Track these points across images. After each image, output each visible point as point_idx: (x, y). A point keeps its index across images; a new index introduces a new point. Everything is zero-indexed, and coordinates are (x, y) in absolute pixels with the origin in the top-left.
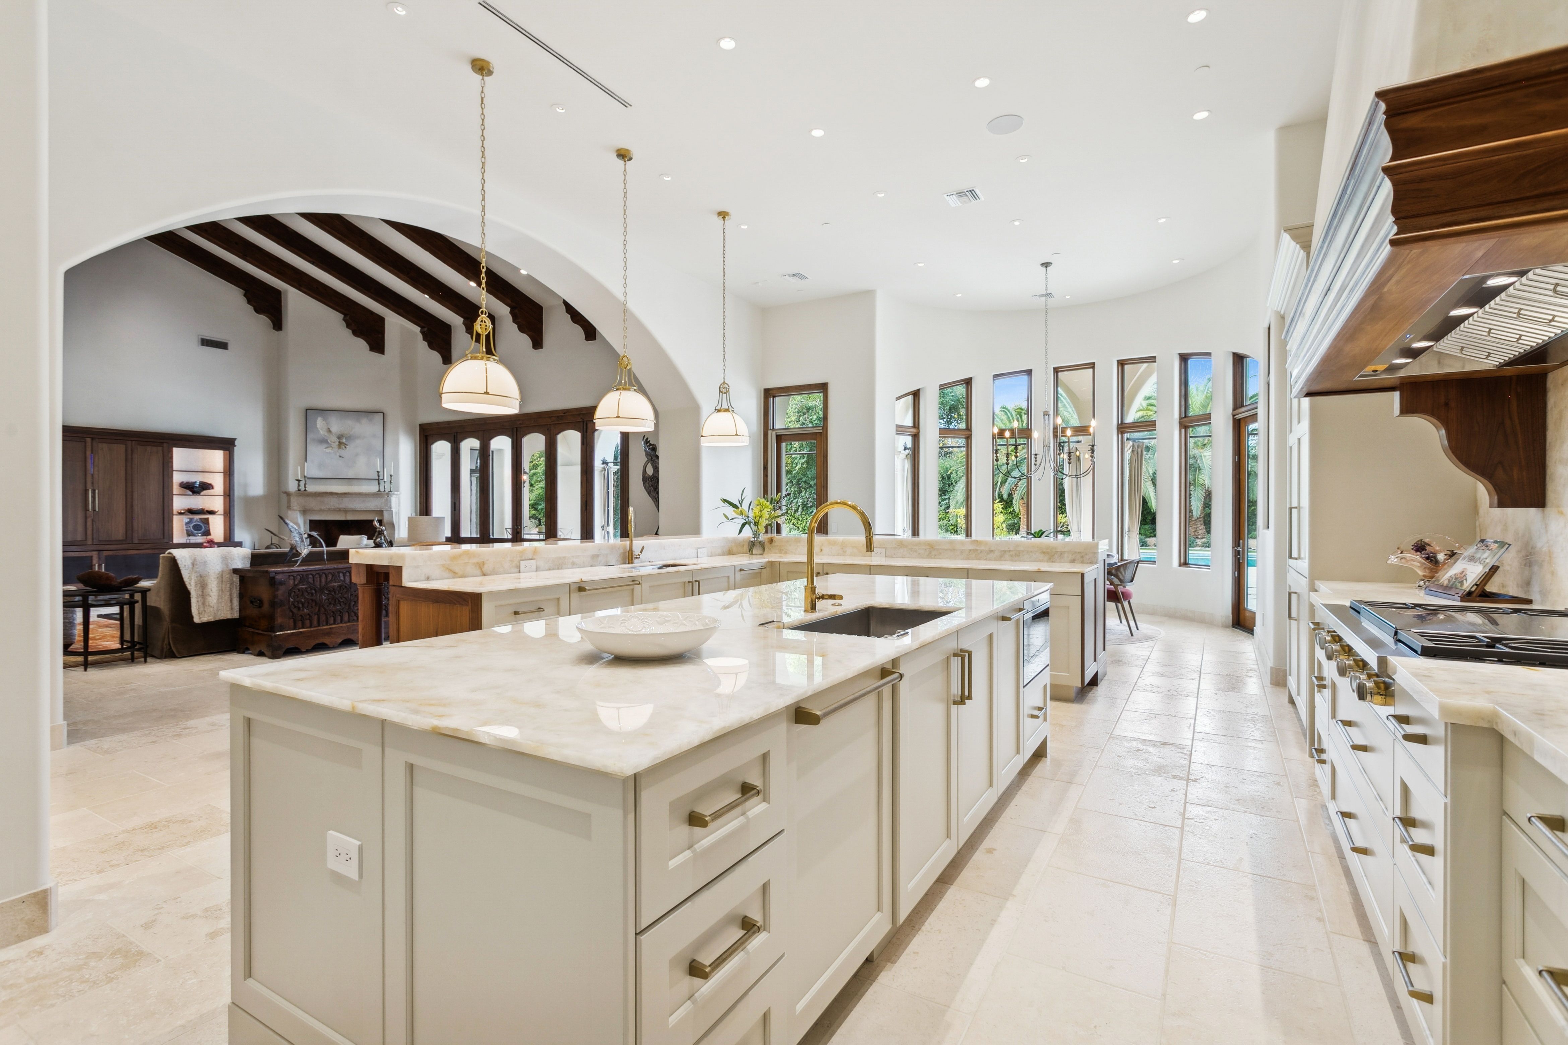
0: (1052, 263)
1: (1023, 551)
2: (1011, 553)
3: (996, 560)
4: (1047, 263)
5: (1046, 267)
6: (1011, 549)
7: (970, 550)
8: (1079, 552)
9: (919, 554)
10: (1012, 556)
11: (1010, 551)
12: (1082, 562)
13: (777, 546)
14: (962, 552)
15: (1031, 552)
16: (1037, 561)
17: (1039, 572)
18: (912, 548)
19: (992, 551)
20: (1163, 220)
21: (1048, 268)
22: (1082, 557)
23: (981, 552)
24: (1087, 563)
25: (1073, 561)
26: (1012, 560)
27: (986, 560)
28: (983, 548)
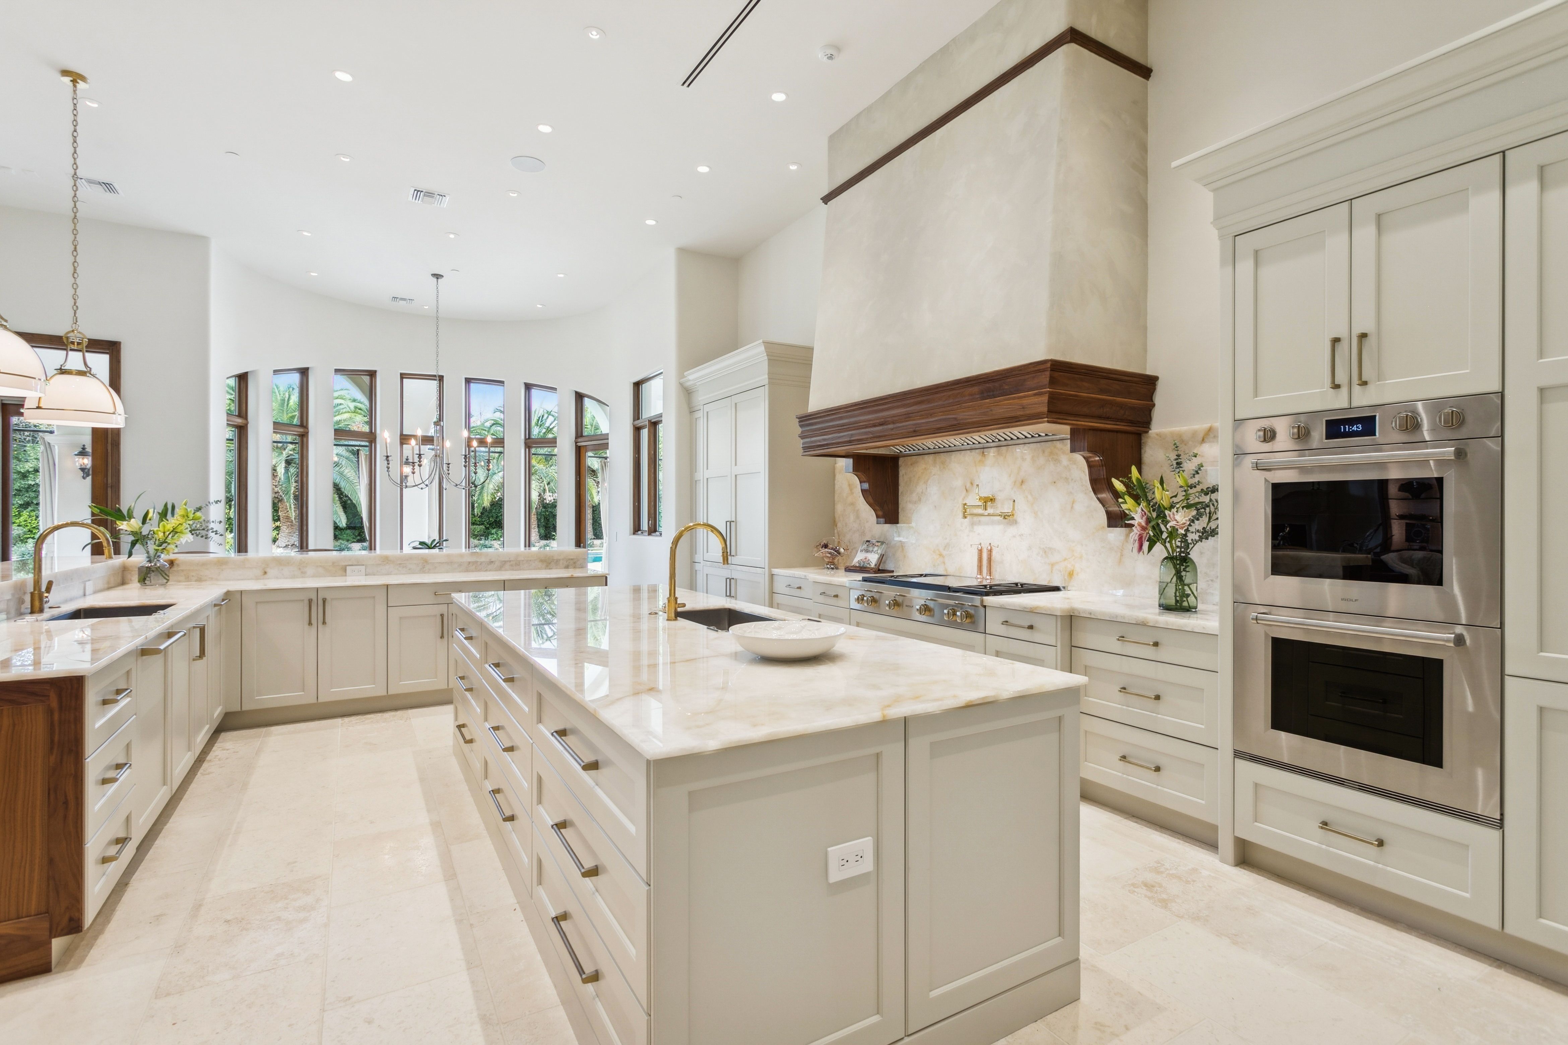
0: (443, 276)
1: (523, 561)
2: (512, 563)
3: (496, 570)
4: (440, 275)
5: (437, 278)
6: (512, 559)
7: (469, 563)
8: (572, 559)
9: (409, 569)
10: (512, 565)
11: (510, 561)
12: (575, 567)
13: (183, 571)
14: (460, 565)
15: (530, 560)
16: (536, 569)
17: (572, 578)
18: (400, 564)
19: (492, 562)
20: (562, 276)
21: (439, 280)
22: (575, 563)
23: (481, 564)
24: (579, 568)
25: (567, 567)
26: (513, 570)
27: (486, 571)
28: (483, 559)
